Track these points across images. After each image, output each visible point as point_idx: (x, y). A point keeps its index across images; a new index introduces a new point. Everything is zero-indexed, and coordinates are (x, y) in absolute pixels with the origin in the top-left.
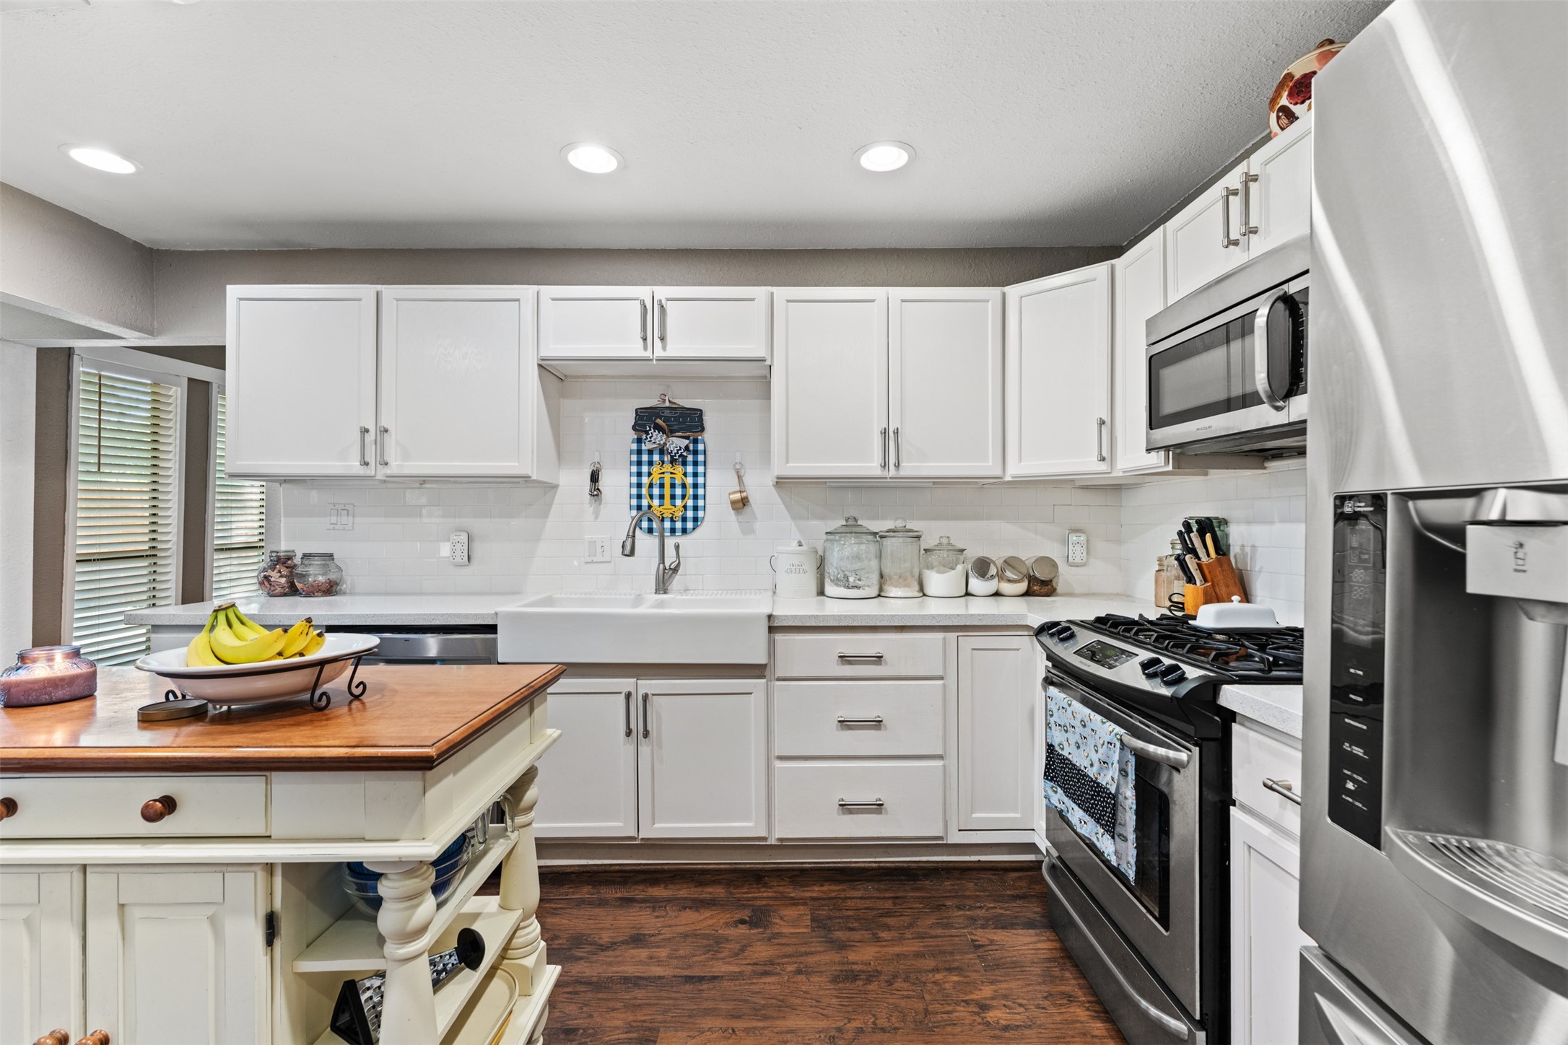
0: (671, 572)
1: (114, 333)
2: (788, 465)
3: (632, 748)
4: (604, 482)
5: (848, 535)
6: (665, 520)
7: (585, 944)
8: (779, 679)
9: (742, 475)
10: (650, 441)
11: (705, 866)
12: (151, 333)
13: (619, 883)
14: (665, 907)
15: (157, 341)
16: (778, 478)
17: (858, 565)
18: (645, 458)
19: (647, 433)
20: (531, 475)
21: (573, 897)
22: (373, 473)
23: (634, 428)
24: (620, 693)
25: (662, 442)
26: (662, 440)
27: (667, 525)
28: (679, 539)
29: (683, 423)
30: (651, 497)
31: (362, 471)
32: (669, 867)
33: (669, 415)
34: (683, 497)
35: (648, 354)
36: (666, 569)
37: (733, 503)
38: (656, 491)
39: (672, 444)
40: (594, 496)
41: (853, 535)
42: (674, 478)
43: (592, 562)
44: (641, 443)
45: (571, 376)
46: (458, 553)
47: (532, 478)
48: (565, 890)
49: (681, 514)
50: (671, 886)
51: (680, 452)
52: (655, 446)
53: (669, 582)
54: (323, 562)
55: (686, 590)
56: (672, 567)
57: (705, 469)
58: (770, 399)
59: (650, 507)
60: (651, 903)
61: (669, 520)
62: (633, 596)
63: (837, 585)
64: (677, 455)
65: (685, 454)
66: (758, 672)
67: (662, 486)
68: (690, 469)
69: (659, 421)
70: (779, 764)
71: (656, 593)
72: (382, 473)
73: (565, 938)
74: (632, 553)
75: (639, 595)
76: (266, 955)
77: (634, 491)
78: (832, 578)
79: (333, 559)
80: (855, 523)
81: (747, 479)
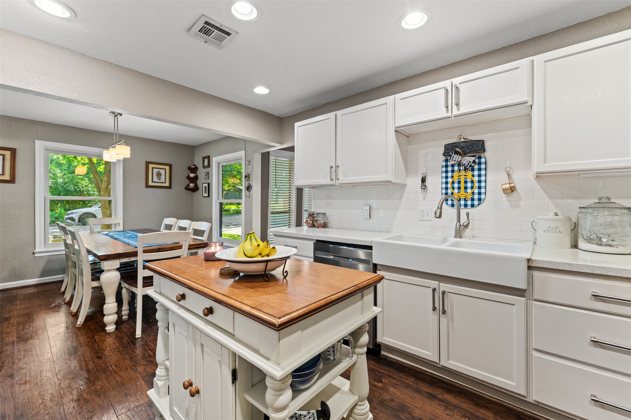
0: (464, 227)
1: (274, 145)
2: (545, 165)
3: (436, 317)
4: (427, 183)
5: (601, 209)
6: (461, 200)
7: (405, 412)
8: (536, 300)
9: (511, 174)
10: (452, 160)
11: (481, 394)
12: (282, 143)
13: (429, 383)
14: (453, 410)
15: (283, 146)
16: (537, 173)
17: (612, 230)
18: (450, 169)
19: (450, 156)
20: (391, 180)
21: (405, 381)
22: (334, 183)
23: (444, 155)
24: (430, 288)
25: (459, 160)
26: (459, 159)
27: (462, 202)
28: (470, 210)
29: (472, 148)
30: (453, 188)
31: (330, 182)
32: (458, 385)
33: (464, 145)
34: (472, 188)
35: (449, 114)
36: (461, 225)
37: (504, 190)
38: (456, 185)
39: (465, 160)
40: (423, 189)
41: (606, 209)
42: (467, 178)
43: (422, 220)
44: (448, 161)
45: (412, 134)
46: (366, 214)
47: (392, 182)
48: (401, 375)
49: (470, 197)
50: (458, 398)
51: (469, 164)
52: (456, 162)
53: (462, 232)
54: (323, 216)
55: (474, 237)
56: (464, 224)
57: (486, 172)
58: (531, 127)
59: (452, 193)
60: (445, 403)
61: (464, 200)
62: (442, 238)
63: (590, 243)
64: (468, 166)
65: (473, 165)
66: (519, 293)
67: (459, 182)
68: (476, 173)
69: (457, 149)
70: (535, 354)
71: (455, 237)
72: (338, 182)
73: (397, 403)
74: (440, 217)
75: (445, 238)
76: (233, 387)
77: (444, 186)
78: (585, 237)
79: (325, 215)
80: (608, 201)
81: (514, 176)
